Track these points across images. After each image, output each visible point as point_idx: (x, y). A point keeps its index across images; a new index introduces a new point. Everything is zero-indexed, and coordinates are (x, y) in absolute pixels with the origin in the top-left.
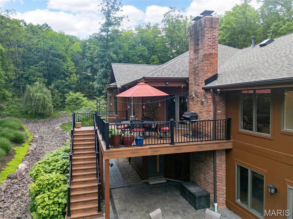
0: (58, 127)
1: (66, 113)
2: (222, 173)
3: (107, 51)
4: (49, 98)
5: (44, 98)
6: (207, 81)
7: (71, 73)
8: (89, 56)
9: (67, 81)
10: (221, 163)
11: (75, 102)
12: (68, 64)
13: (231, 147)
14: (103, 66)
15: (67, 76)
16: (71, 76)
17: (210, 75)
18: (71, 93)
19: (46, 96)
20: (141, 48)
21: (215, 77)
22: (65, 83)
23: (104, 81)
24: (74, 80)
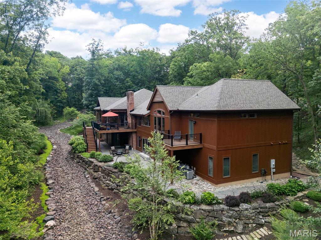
0: (59, 131)
1: (60, 122)
2: (134, 139)
3: (92, 79)
4: (49, 111)
5: (45, 111)
6: (131, 111)
7: (62, 91)
8: (77, 77)
9: (59, 97)
10: (134, 136)
11: (71, 114)
12: (60, 83)
13: (136, 131)
14: (88, 89)
15: (59, 93)
16: (62, 93)
17: (132, 109)
18: (68, 108)
19: (47, 110)
20: (118, 73)
21: (133, 110)
22: (58, 99)
23: (90, 99)
24: (64, 96)
